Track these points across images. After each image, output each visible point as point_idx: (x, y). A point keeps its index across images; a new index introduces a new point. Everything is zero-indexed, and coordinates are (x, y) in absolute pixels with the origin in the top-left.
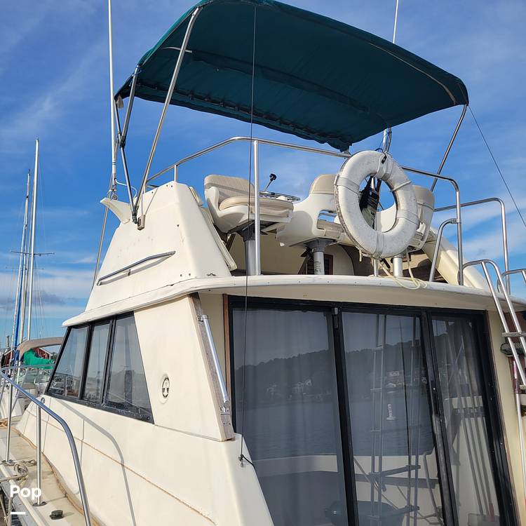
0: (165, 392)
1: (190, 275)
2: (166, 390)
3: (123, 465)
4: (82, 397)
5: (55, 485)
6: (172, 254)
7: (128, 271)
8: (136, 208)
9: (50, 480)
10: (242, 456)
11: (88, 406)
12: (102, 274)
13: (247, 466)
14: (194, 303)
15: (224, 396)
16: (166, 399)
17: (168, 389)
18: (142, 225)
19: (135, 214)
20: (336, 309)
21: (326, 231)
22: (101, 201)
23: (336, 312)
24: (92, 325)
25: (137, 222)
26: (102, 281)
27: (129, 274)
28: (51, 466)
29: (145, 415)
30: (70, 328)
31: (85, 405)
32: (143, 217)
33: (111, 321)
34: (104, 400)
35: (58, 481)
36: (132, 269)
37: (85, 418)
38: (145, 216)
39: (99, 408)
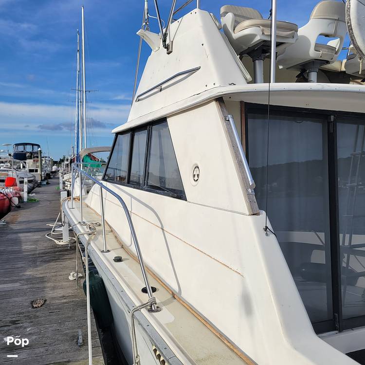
0: (196, 177)
1: (214, 84)
2: (196, 176)
3: (163, 229)
4: (129, 182)
5: (114, 240)
6: (198, 69)
7: (160, 87)
8: (165, 35)
9: (110, 236)
10: (267, 228)
11: (134, 188)
12: (138, 93)
13: (270, 235)
14: (221, 106)
15: (250, 180)
16: (196, 183)
17: (198, 175)
18: (170, 50)
19: (164, 41)
20: (332, 117)
21: (322, 53)
22: (137, 33)
23: (332, 119)
24: (133, 131)
25: (166, 47)
26: (140, 98)
27: (161, 90)
28: (110, 227)
29: (179, 194)
30: (118, 134)
31: (132, 187)
32: (171, 42)
33: (148, 127)
34: (146, 184)
35: (116, 237)
36: (163, 86)
37: (132, 196)
38: (172, 42)
39: (142, 190)
